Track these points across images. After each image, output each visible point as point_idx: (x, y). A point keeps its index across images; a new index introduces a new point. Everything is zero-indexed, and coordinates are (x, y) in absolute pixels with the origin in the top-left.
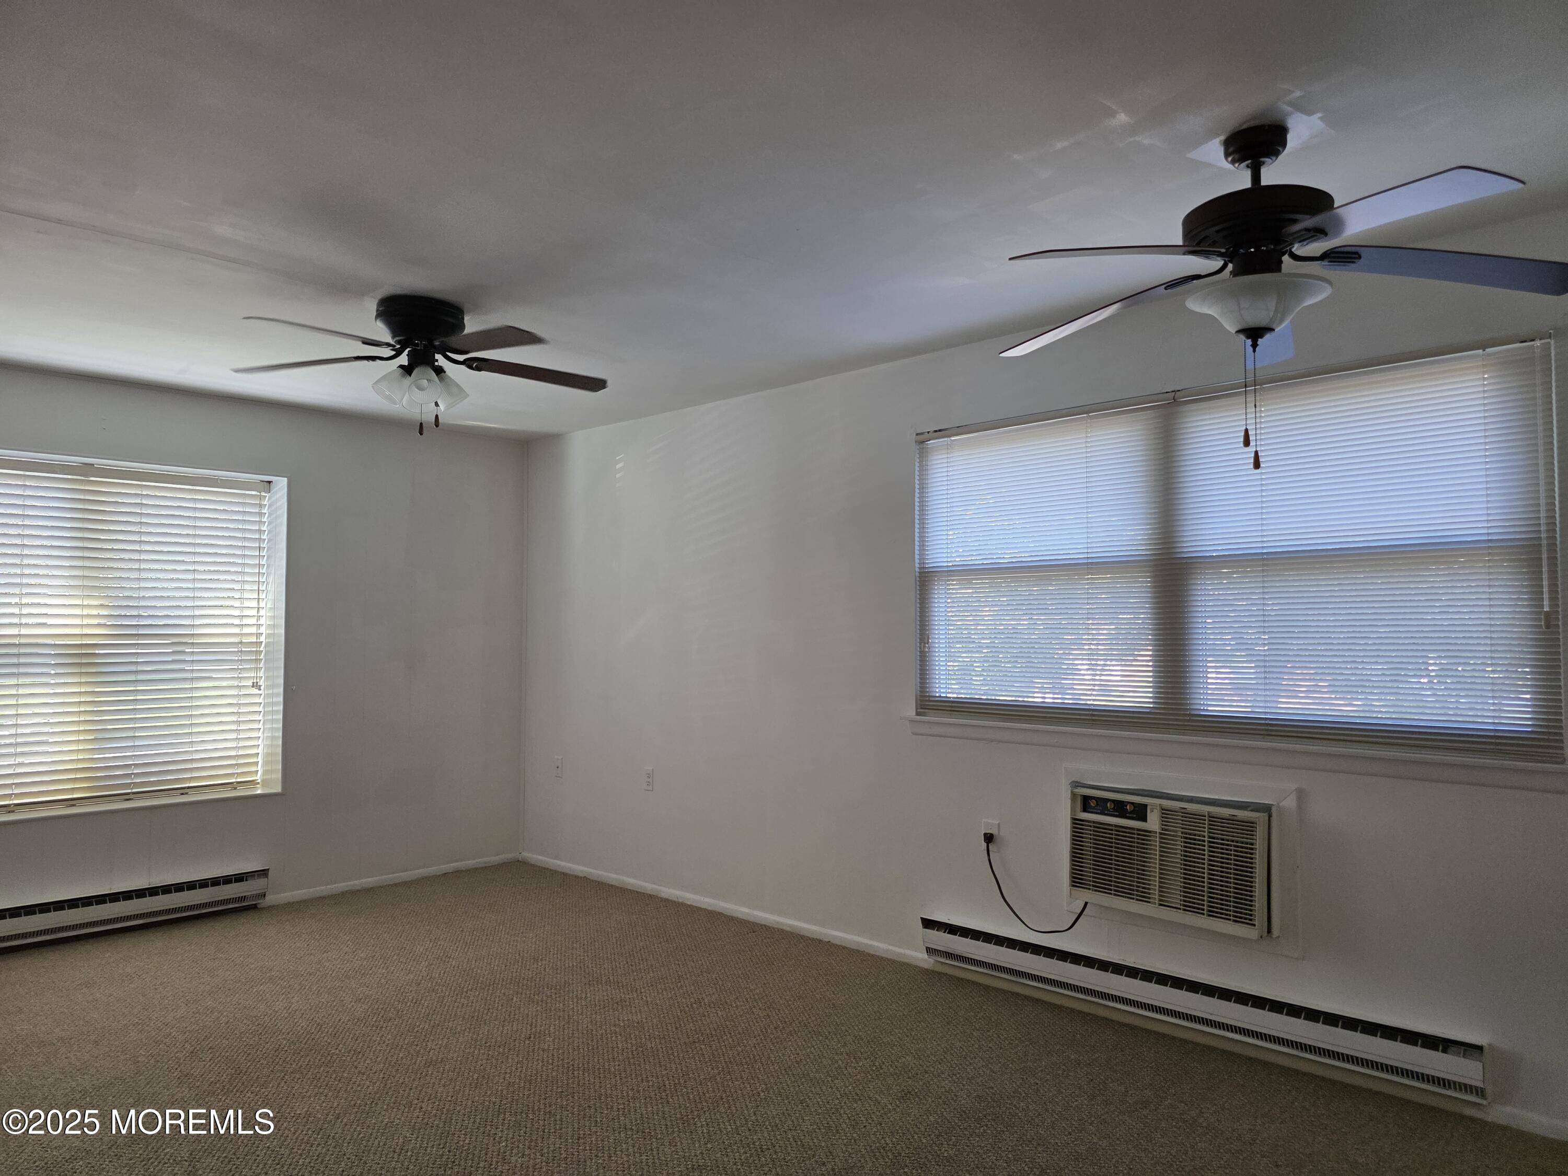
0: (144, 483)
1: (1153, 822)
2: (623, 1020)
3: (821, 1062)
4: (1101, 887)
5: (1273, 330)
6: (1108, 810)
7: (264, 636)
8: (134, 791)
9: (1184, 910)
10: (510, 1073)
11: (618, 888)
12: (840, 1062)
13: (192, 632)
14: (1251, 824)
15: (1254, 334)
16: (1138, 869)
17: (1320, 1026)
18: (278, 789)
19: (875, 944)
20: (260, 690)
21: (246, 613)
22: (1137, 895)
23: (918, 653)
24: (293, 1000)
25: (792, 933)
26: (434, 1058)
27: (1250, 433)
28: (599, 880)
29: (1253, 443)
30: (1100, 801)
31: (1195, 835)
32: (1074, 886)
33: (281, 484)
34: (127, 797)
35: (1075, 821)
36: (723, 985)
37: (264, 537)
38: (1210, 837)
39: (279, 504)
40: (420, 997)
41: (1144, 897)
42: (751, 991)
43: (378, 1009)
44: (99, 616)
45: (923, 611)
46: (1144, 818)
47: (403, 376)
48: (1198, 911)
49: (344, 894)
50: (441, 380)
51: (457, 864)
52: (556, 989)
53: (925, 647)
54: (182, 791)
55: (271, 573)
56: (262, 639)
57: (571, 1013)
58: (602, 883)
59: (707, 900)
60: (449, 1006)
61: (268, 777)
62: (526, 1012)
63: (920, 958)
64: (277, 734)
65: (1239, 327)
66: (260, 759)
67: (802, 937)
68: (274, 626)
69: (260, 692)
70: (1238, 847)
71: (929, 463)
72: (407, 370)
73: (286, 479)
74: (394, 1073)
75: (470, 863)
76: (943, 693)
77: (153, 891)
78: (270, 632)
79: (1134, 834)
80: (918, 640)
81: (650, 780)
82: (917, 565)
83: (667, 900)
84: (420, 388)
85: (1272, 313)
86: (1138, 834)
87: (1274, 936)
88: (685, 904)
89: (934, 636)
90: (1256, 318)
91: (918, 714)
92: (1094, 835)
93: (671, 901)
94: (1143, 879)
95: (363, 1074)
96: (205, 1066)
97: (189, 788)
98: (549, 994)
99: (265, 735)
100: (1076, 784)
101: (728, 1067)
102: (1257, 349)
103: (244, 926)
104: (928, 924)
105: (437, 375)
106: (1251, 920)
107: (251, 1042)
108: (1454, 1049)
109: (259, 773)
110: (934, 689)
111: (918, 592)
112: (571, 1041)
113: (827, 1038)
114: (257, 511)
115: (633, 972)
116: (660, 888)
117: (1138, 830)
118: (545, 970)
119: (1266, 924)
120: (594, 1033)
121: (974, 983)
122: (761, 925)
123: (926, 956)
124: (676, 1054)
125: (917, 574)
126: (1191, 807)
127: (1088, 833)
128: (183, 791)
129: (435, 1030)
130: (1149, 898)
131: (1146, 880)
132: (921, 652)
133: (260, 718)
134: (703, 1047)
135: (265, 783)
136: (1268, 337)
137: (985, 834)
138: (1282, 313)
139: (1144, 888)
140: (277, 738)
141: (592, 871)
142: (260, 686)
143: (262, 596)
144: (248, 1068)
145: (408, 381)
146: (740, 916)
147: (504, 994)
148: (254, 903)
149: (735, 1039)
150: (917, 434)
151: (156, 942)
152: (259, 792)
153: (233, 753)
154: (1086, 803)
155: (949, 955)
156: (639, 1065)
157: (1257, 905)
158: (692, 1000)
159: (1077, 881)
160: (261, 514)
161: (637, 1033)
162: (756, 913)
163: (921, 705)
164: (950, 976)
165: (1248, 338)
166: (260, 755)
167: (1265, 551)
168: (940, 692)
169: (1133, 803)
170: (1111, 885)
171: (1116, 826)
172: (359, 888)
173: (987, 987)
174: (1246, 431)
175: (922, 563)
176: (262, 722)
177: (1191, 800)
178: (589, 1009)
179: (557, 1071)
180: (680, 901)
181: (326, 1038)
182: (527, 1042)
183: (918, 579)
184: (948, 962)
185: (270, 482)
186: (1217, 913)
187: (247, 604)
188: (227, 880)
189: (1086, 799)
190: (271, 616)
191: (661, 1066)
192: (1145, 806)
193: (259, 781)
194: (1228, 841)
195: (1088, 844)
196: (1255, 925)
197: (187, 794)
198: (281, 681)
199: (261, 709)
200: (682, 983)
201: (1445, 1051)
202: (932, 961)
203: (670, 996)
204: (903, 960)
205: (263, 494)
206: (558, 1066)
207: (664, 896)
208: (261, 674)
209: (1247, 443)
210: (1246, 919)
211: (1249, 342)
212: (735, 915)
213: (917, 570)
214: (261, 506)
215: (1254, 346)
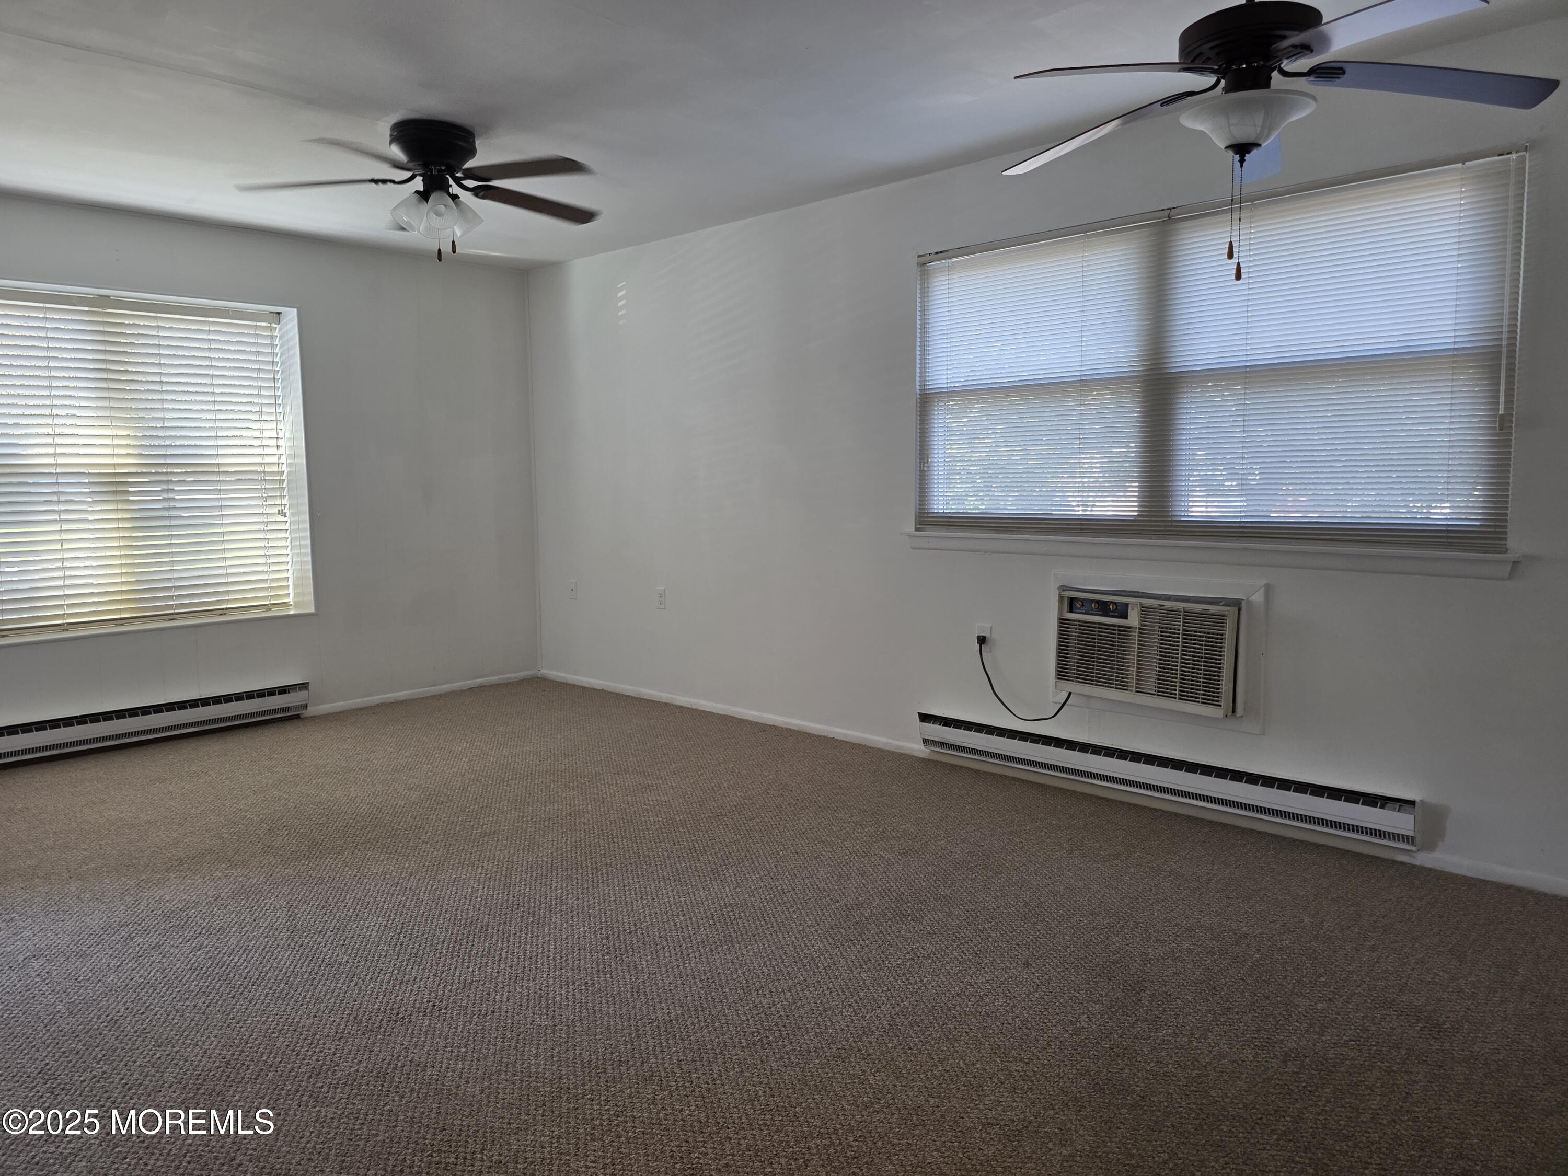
0: (159, 315)
1: (1133, 619)
2: (653, 801)
3: (832, 829)
4: (1084, 678)
5: (1260, 145)
6: (1093, 610)
7: (285, 465)
8: (177, 611)
9: (1158, 695)
10: (557, 841)
11: (634, 698)
12: (848, 829)
13: (217, 462)
14: (1221, 617)
15: (1242, 149)
16: (1118, 661)
17: (1275, 791)
18: (311, 609)
19: (876, 738)
20: (285, 517)
21: (266, 442)
22: (1116, 684)
23: (918, 473)
24: (351, 790)
25: (799, 732)
26: (488, 831)
27: (1234, 245)
28: (616, 691)
29: (1236, 255)
30: (1083, 601)
31: (1171, 629)
32: (1059, 679)
33: (291, 315)
34: (171, 617)
35: (1062, 621)
36: (739, 772)
37: (278, 369)
38: (1184, 630)
39: (290, 335)
40: (466, 786)
41: (1122, 685)
42: (766, 776)
43: (429, 795)
44: (128, 446)
45: (924, 432)
46: (1125, 616)
47: (420, 202)
48: (1170, 695)
49: (379, 705)
50: (457, 205)
51: (480, 680)
52: (588, 778)
53: (924, 466)
54: (220, 612)
55: (286, 404)
56: (284, 468)
57: (605, 796)
58: (619, 694)
59: (719, 705)
60: (494, 792)
61: (301, 599)
62: (564, 795)
63: (918, 749)
64: (305, 559)
65: (1228, 143)
66: (290, 583)
67: (809, 734)
68: (294, 456)
69: (285, 519)
70: (1209, 637)
71: (931, 285)
72: (424, 196)
73: (295, 310)
74: (454, 842)
75: (494, 679)
76: (941, 509)
77: (205, 702)
78: (291, 461)
79: (1115, 630)
80: (918, 460)
81: (662, 599)
82: (918, 387)
83: (681, 707)
84: (438, 214)
85: (1259, 129)
86: (1119, 631)
87: (1238, 715)
88: (699, 710)
89: (933, 455)
90: (1243, 134)
91: (917, 529)
92: (1079, 633)
93: (686, 708)
94: (1122, 670)
95: (427, 843)
96: (283, 840)
97: (227, 609)
98: (583, 782)
99: (294, 560)
100: (1063, 588)
101: (749, 834)
102: (1245, 164)
103: (291, 732)
104: (925, 718)
105: (453, 200)
106: (1218, 701)
107: (321, 821)
108: (1390, 805)
109: (291, 596)
110: (932, 506)
111: (919, 414)
112: (607, 816)
113: (835, 811)
114: (269, 342)
115: (657, 763)
116: (674, 696)
117: (1119, 626)
118: (576, 764)
119: (1231, 704)
120: (628, 810)
121: (967, 768)
122: (770, 726)
123: (922, 747)
124: (702, 825)
125: (918, 396)
126: (1168, 604)
127: (1073, 631)
128: (222, 612)
129: (484, 810)
130: (1127, 686)
131: (1125, 670)
132: (920, 471)
133: (288, 543)
134: (726, 819)
135: (297, 604)
136: (1255, 152)
137: (978, 637)
138: (1268, 128)
139: (1123, 678)
140: (306, 562)
141: (610, 684)
142: (285, 513)
143: (280, 426)
144: (323, 841)
145: (425, 207)
146: (750, 719)
147: (542, 782)
148: (297, 713)
149: (754, 813)
150: (919, 256)
151: (213, 747)
152: (292, 612)
153: (265, 577)
154: (1072, 604)
155: (944, 745)
156: (671, 833)
157: (1224, 688)
158: (713, 784)
159: (1062, 674)
160: (273, 346)
161: (666, 810)
162: (766, 715)
163: (920, 521)
164: (944, 763)
165: (1236, 154)
166: (290, 579)
167: (1248, 364)
168: (938, 508)
169: (1115, 603)
170: (1093, 677)
171: (1099, 624)
172: (392, 700)
173: (977, 772)
174: (1231, 243)
175: (923, 385)
176: (289, 548)
177: (1168, 598)
178: (621, 792)
179: (599, 838)
180: (694, 707)
181: (387, 818)
182: (569, 818)
183: (919, 401)
184: (942, 751)
185: (279, 313)
186: (1187, 696)
187: (266, 434)
188: (271, 692)
189: (1072, 601)
190: (291, 446)
191: (690, 834)
192: (1127, 605)
193: (292, 603)
194: (1200, 632)
195: (1073, 641)
196: (1221, 706)
197: (225, 614)
198: (306, 508)
199: (287, 535)
200: (702, 771)
201: (1382, 807)
202: (928, 751)
203: (692, 781)
204: (901, 751)
205: (273, 325)
206: (598, 834)
207: (678, 703)
208: (286, 501)
209: (1231, 255)
210: (1213, 701)
211: (1237, 157)
212: (745, 718)
213: (918, 392)
214: (272, 337)
215: (1242, 161)
